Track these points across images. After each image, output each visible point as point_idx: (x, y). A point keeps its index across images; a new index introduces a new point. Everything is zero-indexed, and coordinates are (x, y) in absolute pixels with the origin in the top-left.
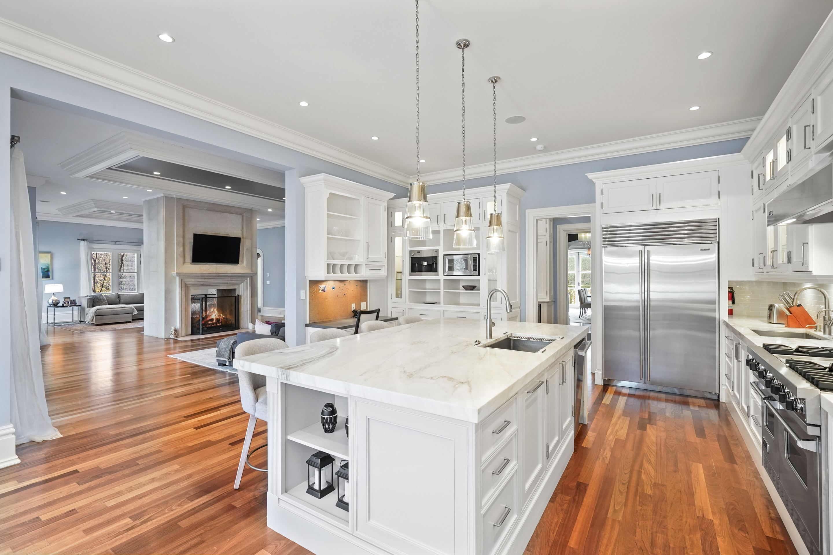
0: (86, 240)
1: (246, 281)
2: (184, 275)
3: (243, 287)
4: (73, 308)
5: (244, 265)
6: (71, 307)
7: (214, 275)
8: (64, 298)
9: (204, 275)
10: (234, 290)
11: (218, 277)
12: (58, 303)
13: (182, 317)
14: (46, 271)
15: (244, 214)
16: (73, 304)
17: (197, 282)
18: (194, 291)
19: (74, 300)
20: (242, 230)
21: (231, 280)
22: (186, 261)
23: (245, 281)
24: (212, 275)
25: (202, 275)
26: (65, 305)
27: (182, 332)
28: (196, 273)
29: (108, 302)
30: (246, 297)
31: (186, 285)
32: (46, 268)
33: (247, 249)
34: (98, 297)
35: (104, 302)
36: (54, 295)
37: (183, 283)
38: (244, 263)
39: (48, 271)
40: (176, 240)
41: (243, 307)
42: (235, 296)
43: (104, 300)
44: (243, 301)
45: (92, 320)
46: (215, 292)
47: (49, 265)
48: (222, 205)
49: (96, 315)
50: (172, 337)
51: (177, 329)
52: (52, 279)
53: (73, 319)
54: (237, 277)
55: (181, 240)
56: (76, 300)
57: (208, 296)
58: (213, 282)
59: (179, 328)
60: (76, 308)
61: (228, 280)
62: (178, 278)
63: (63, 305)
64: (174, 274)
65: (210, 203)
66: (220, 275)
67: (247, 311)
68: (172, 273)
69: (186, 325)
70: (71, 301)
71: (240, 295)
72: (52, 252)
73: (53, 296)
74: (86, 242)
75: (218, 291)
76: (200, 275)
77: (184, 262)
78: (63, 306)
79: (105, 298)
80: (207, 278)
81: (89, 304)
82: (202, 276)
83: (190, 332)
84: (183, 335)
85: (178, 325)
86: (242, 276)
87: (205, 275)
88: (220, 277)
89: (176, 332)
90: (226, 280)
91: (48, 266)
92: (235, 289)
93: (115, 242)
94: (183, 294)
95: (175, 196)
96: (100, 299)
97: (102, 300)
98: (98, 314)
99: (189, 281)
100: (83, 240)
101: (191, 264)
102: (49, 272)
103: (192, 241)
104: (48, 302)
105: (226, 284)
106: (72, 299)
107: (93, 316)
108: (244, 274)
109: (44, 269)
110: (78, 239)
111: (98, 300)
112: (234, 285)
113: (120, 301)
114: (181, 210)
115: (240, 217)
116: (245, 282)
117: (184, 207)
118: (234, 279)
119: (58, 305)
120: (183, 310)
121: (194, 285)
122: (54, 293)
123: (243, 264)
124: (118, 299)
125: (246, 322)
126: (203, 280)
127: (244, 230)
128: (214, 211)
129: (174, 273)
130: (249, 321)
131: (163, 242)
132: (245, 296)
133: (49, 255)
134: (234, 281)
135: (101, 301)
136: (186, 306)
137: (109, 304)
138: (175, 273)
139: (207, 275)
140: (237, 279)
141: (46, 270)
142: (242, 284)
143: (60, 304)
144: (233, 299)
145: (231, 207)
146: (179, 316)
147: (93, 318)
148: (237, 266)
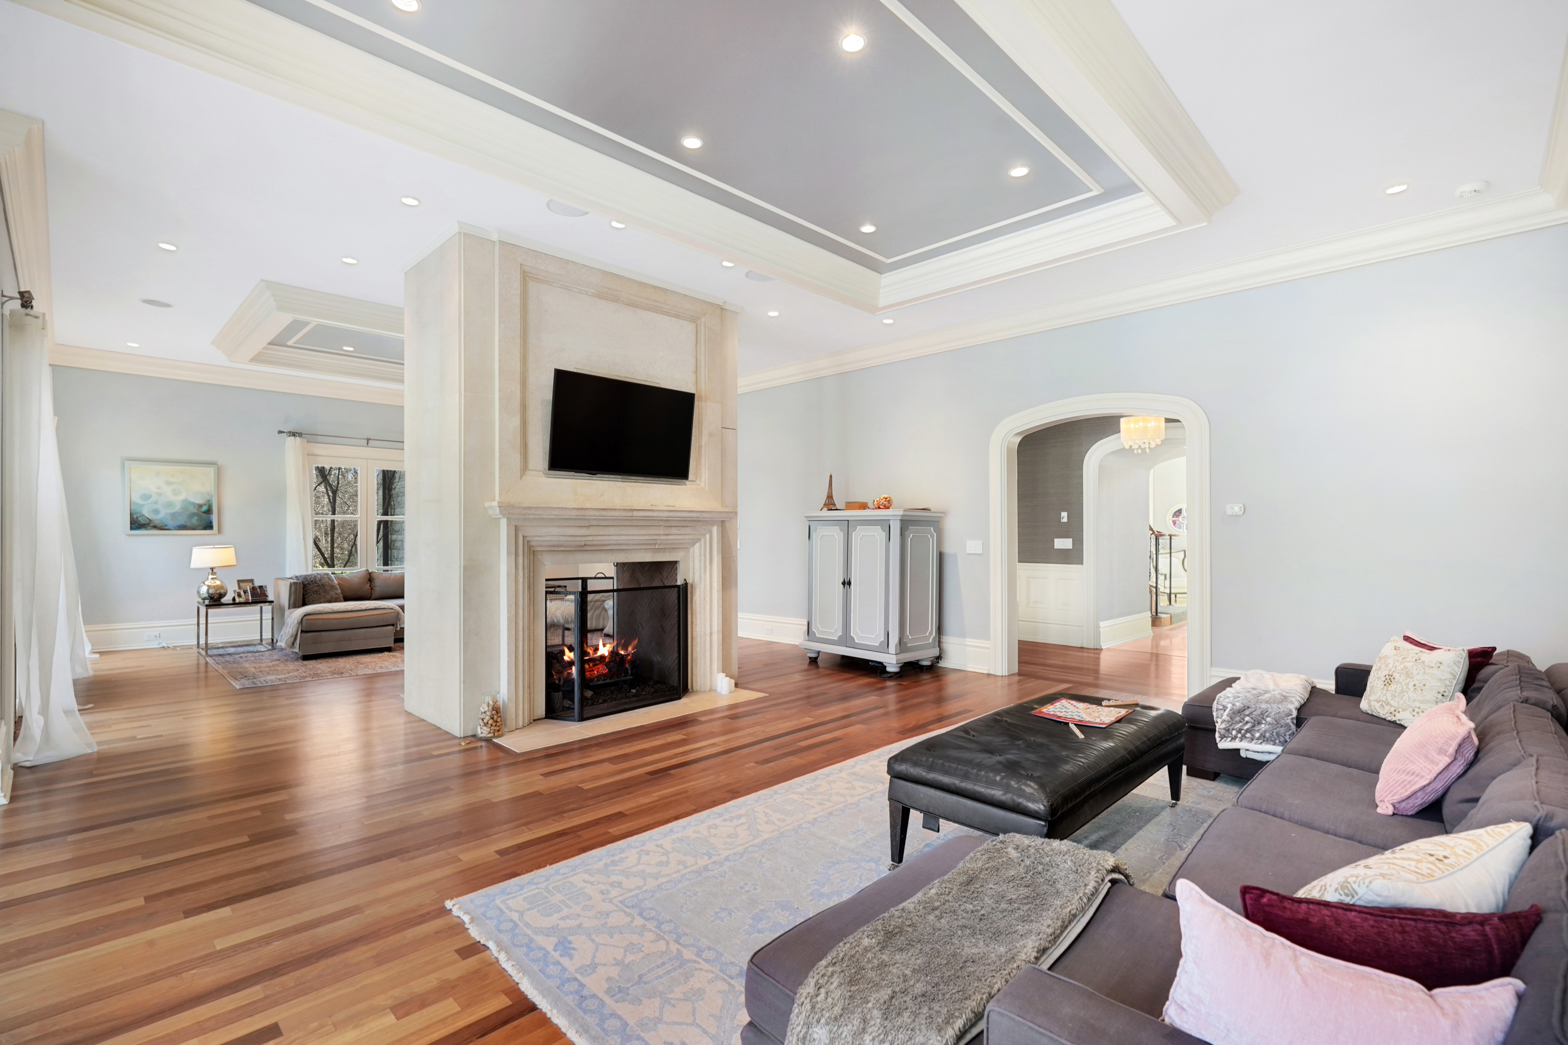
0: (300, 435)
1: (708, 536)
2: (525, 512)
3: (700, 555)
4: (261, 608)
5: (702, 485)
6: (257, 607)
7: (617, 513)
8: (239, 582)
9: (587, 513)
10: (673, 564)
11: (628, 523)
12: (222, 596)
13: (516, 658)
14: (205, 512)
15: (703, 319)
16: (258, 596)
17: (565, 538)
18: (552, 568)
19: (261, 587)
20: (696, 372)
21: (667, 532)
22: (531, 466)
23: (704, 535)
24: (613, 513)
25: (579, 513)
26: (237, 600)
27: (516, 713)
28: (561, 505)
29: (342, 593)
30: (708, 588)
31: (530, 547)
32: (205, 504)
33: (711, 435)
34: (317, 579)
35: (332, 593)
36: (213, 573)
37: (521, 539)
38: (703, 480)
39: (209, 511)
40: (500, 390)
41: (698, 621)
42: (678, 587)
43: (333, 587)
44: (698, 602)
45: (293, 644)
46: (611, 571)
47: (212, 496)
48: (642, 285)
49: (302, 631)
50: (483, 732)
51: (500, 703)
52: (219, 531)
53: (261, 636)
54: (684, 524)
55: (517, 388)
56: (266, 587)
57: (592, 585)
58: (614, 538)
59: (506, 700)
60: (267, 608)
61: (658, 532)
62: (504, 522)
63: (234, 599)
64: (491, 507)
65: (604, 272)
66: (635, 514)
67: (711, 634)
68: (487, 504)
69: (529, 687)
70: (253, 589)
71: (690, 581)
72: (219, 463)
73: (211, 577)
74: (298, 439)
75: (620, 566)
76: (575, 513)
77: (525, 468)
78: (234, 603)
79: (336, 582)
80: (595, 523)
81: (292, 597)
82: (582, 518)
83: (541, 710)
84: (521, 724)
85: (503, 690)
86: (697, 521)
87: (592, 513)
88: (635, 523)
89: (497, 717)
90: (652, 531)
91: (208, 498)
92: (676, 562)
93: (368, 440)
94: (521, 579)
95: (495, 237)
96: (323, 585)
97: (327, 588)
98: (307, 629)
99: (543, 534)
100: (294, 434)
101: (548, 476)
102: (212, 514)
103: (550, 396)
104: (198, 592)
105: (652, 546)
106: (257, 584)
107: (294, 633)
108: (705, 515)
109: (200, 506)
110: (280, 432)
111: (316, 588)
112: (673, 549)
113: (372, 589)
114: (517, 284)
115: (690, 327)
116: (705, 541)
117: (526, 277)
118: (674, 531)
119: (224, 600)
120: (521, 634)
121: (557, 549)
122: (212, 569)
123: (698, 482)
124: (368, 585)
125: (708, 669)
126: (583, 532)
127: (702, 371)
128: (616, 300)
129: (493, 506)
130: (715, 667)
131: (457, 396)
132: (705, 585)
133: (211, 471)
134: (676, 535)
135: (325, 591)
136: (529, 622)
137: (346, 599)
138: (495, 504)
139: (597, 513)
140: (684, 531)
141: (205, 508)
142: (697, 545)
143: (227, 599)
144: (673, 594)
145: (665, 291)
146: (509, 656)
147: (295, 639)
148: (684, 487)
